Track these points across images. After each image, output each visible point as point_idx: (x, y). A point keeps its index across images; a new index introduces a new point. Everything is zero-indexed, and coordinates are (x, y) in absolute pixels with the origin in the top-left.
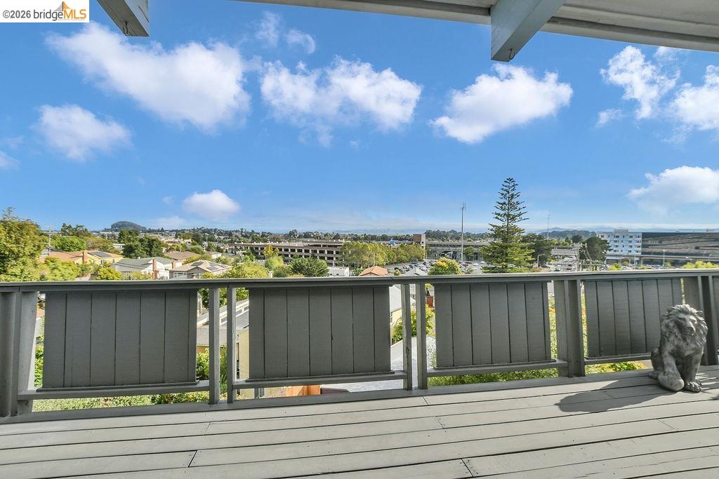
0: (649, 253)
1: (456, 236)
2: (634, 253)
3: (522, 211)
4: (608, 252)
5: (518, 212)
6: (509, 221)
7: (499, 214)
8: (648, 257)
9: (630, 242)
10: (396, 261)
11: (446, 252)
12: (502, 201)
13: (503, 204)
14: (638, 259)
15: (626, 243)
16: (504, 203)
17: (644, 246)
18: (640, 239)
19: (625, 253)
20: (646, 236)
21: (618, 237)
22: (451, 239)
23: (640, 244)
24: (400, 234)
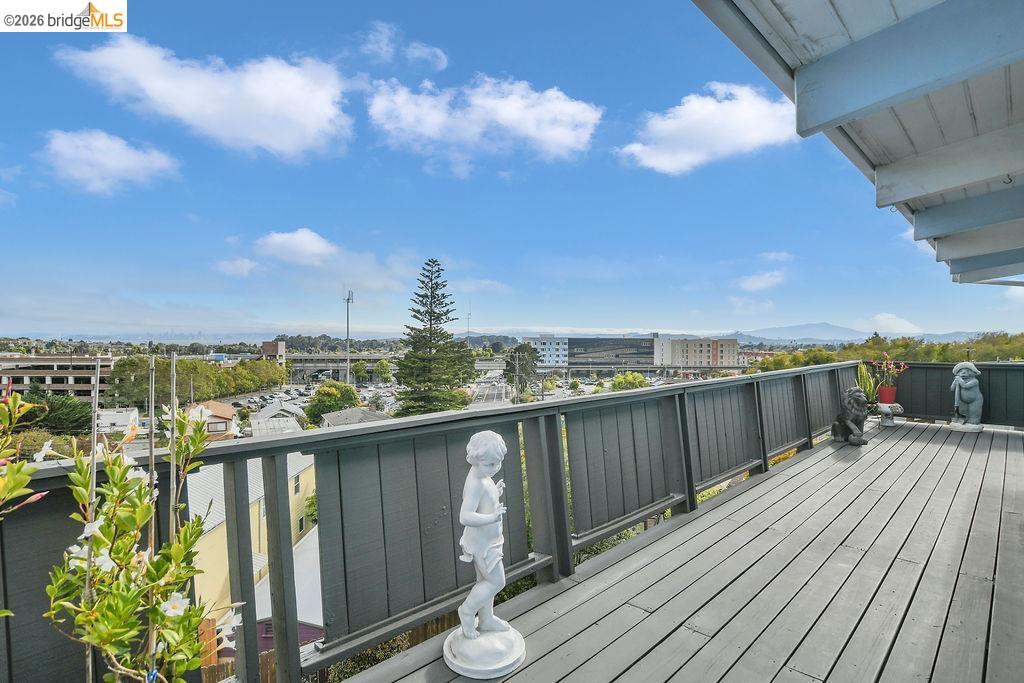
0: (576, 364)
1: (330, 344)
2: (560, 364)
3: (450, 307)
4: (539, 364)
5: (445, 309)
6: (433, 322)
7: (418, 312)
8: (574, 369)
9: (557, 350)
10: (233, 390)
11: (321, 371)
12: (422, 292)
13: (423, 296)
14: (564, 371)
15: (553, 351)
16: (426, 296)
17: (571, 355)
18: (567, 347)
19: (553, 364)
20: (573, 343)
21: (544, 344)
22: (322, 349)
23: (567, 353)
24: (226, 342)
